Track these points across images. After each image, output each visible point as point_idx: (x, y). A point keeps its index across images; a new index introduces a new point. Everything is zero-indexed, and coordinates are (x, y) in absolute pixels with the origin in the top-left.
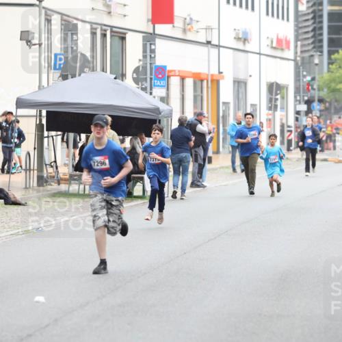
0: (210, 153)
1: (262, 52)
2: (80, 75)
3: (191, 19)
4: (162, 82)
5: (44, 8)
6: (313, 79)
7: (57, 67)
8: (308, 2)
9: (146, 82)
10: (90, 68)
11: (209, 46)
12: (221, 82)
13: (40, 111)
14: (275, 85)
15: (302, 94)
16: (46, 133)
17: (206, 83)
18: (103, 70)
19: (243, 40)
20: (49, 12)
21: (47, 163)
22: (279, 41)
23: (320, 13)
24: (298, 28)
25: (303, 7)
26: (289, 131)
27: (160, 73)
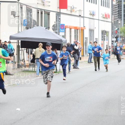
0: (80, 56)
1: (99, 19)
2: (33, 28)
3: (74, 7)
4: (63, 30)
5: (20, 3)
6: (118, 29)
7: (25, 25)
8: (116, 1)
9: (57, 30)
10: (36, 25)
11: (80, 17)
12: (85, 30)
13: (18, 41)
14: (104, 31)
15: (114, 35)
16: (20, 49)
17: (79, 31)
18: (41, 26)
19: (92, 15)
20: (22, 5)
21: (21, 60)
22: (106, 15)
23: (121, 5)
24: (112, 10)
25: (114, 3)
26: (109, 48)
27: (62, 27)
